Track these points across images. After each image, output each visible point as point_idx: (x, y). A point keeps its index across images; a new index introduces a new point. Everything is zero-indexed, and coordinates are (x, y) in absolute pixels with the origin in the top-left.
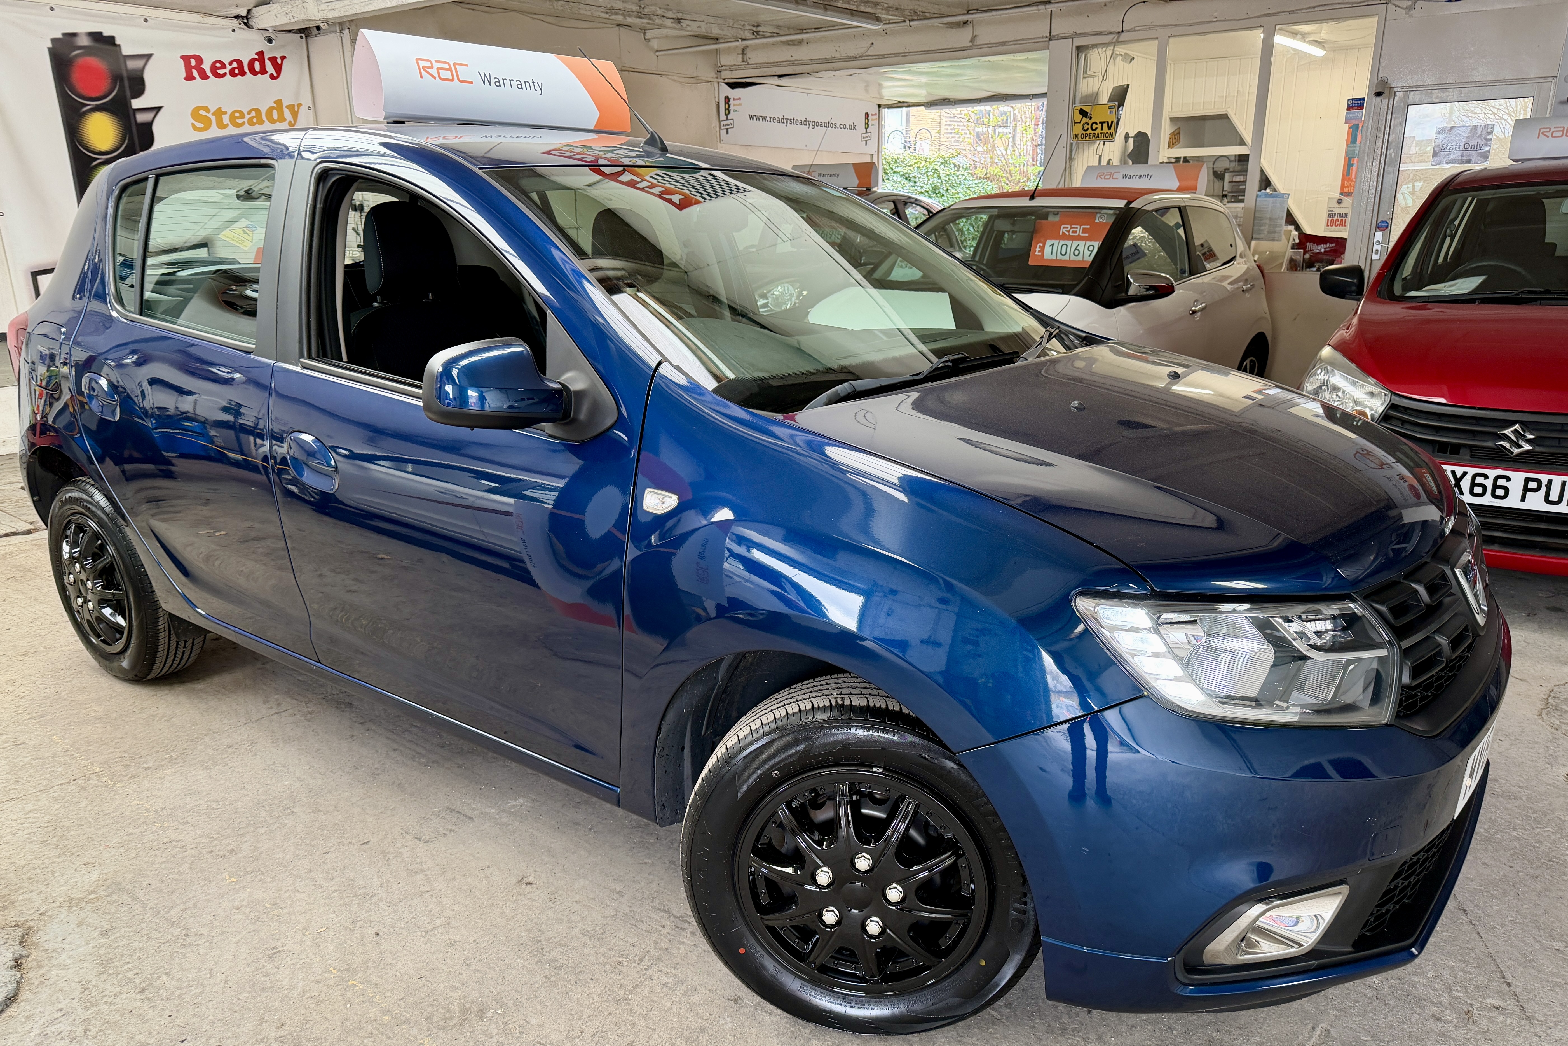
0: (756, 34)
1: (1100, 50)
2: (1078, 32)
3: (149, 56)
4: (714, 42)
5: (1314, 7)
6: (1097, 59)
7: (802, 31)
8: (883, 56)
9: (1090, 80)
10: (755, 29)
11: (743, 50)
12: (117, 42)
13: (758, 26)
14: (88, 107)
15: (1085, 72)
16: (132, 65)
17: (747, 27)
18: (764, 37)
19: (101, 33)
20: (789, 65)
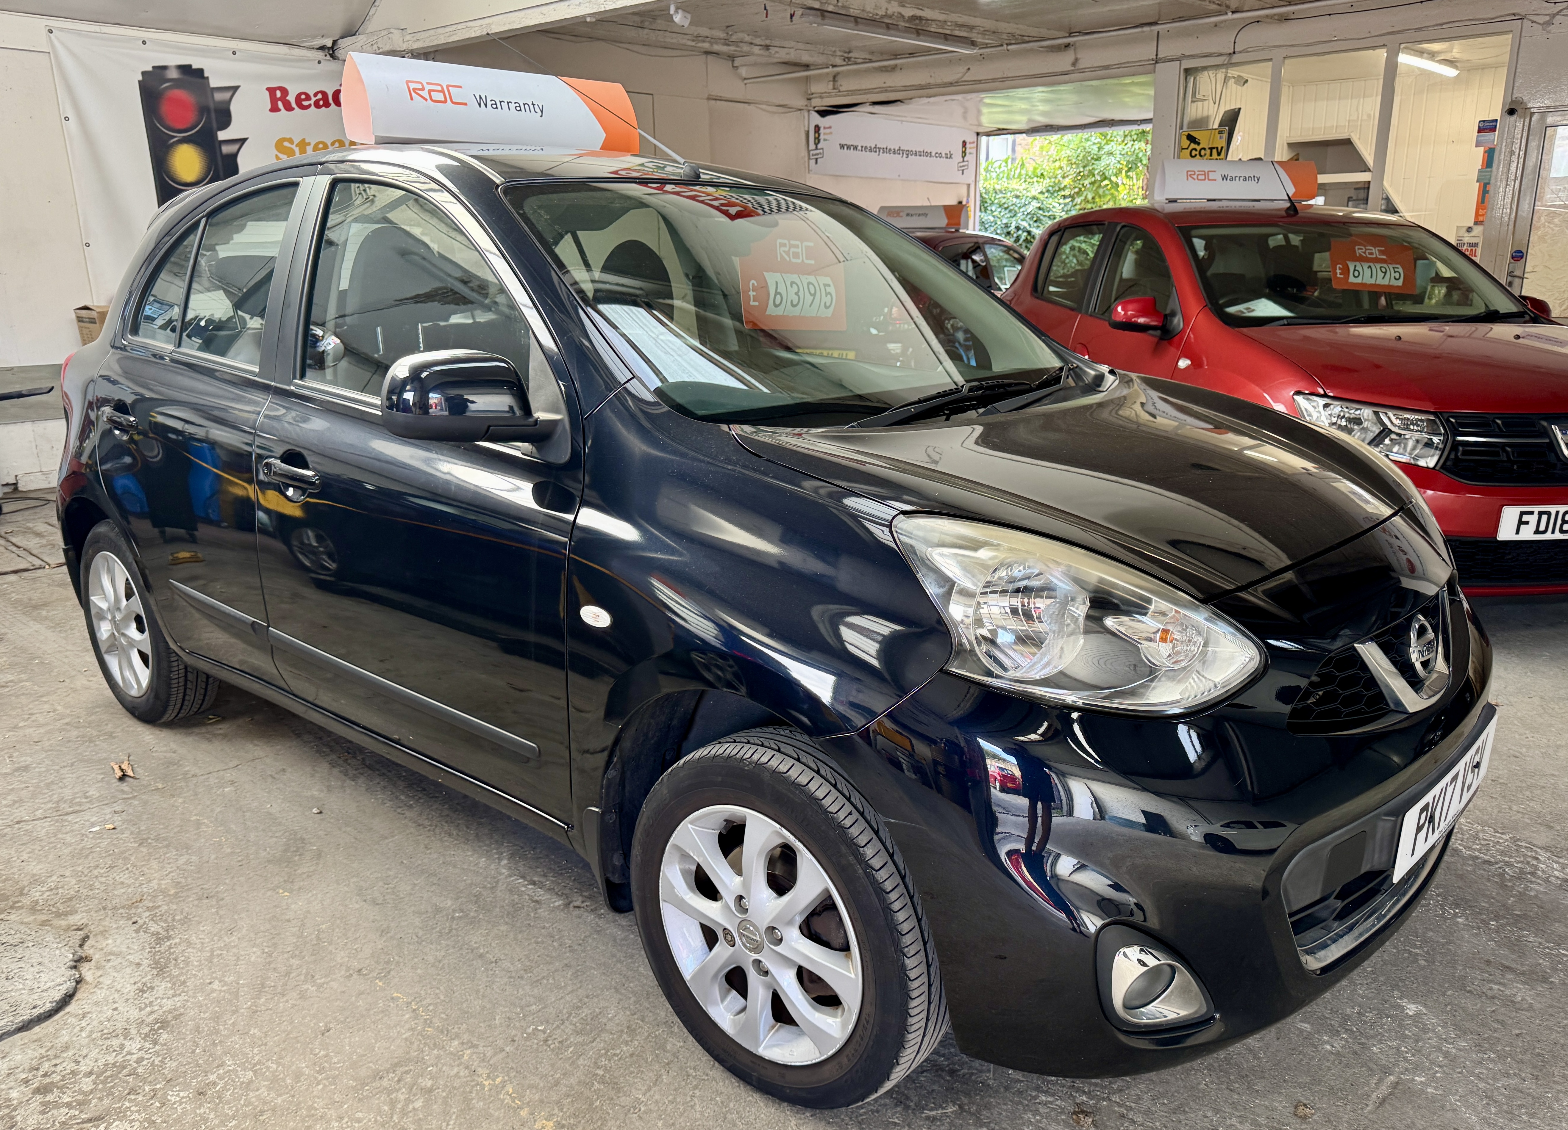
0: (848, 60)
1: (1210, 73)
2: (1187, 54)
3: (235, 89)
4: (803, 68)
5: (1442, 25)
6: (1208, 82)
7: (896, 56)
8: (980, 82)
9: (1200, 104)
10: (846, 55)
11: (834, 77)
12: (206, 75)
13: (849, 52)
14: (175, 139)
15: (1194, 95)
16: (218, 97)
17: (839, 53)
18: (856, 63)
19: (190, 66)
20: (882, 92)
